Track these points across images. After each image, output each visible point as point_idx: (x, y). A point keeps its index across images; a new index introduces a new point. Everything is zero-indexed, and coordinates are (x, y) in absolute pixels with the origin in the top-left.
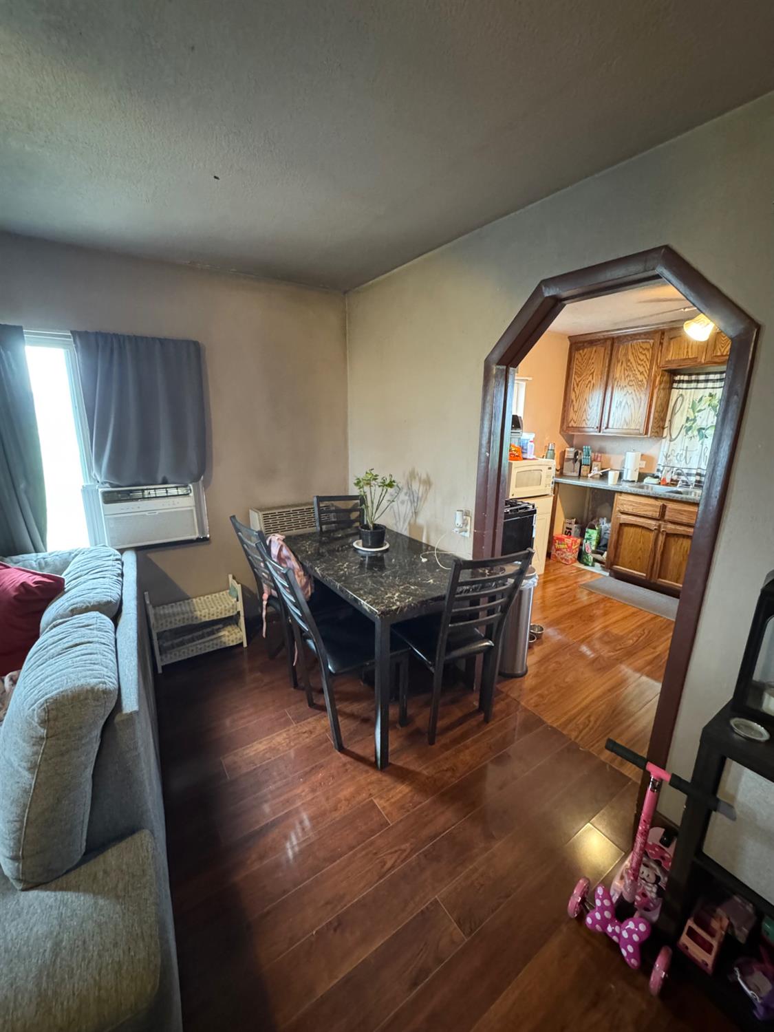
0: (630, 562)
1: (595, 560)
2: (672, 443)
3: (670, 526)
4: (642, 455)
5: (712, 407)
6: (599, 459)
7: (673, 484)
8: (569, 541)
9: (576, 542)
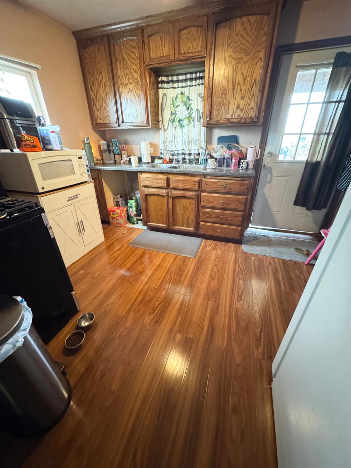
0: (156, 219)
1: (138, 220)
2: (166, 132)
3: (174, 192)
4: (150, 144)
5: (184, 103)
6: (125, 149)
7: (171, 162)
8: (118, 211)
9: (123, 211)
